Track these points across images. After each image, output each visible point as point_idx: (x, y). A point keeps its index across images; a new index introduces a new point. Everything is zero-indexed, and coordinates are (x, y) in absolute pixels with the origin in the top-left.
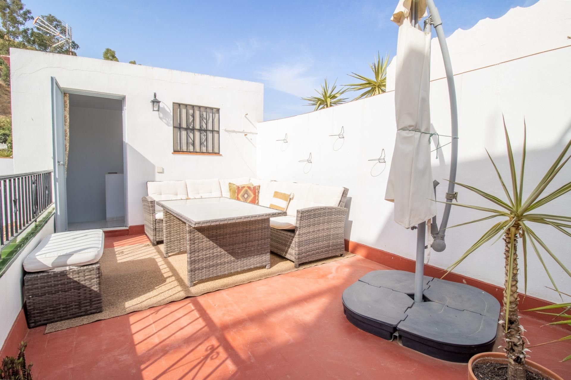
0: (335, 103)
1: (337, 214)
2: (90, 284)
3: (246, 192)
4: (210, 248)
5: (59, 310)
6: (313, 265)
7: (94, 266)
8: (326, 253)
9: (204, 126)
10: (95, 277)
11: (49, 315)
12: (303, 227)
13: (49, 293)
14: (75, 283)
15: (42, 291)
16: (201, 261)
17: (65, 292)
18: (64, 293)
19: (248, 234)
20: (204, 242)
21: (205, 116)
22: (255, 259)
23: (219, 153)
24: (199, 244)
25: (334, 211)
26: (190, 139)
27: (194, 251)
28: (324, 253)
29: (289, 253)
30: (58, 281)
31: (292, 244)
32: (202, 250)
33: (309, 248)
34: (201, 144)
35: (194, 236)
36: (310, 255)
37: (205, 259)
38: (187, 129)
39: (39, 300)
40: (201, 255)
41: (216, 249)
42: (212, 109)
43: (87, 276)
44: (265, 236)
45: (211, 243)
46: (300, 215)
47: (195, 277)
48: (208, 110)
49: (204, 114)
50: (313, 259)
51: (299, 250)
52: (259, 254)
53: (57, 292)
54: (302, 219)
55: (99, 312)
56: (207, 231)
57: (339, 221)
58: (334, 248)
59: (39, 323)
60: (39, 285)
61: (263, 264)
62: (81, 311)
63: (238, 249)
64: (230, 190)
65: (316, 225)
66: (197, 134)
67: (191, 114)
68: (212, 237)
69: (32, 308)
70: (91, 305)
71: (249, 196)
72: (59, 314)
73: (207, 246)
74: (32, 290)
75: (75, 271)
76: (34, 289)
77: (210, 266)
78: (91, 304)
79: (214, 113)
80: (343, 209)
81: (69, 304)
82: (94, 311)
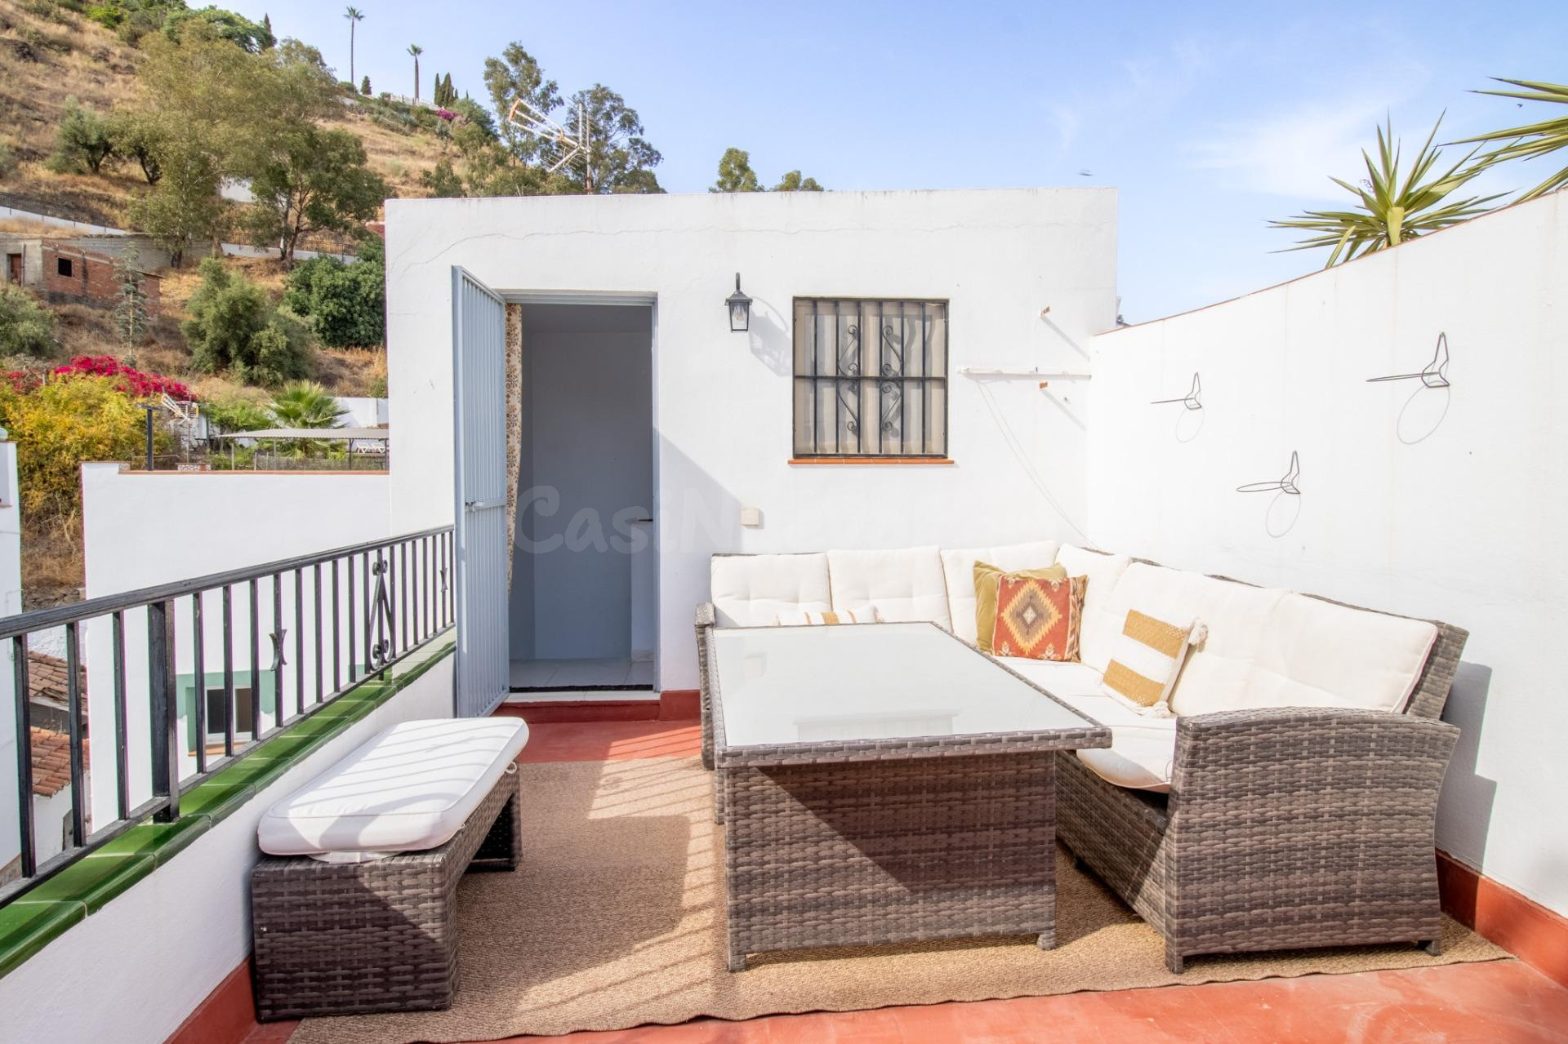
0: (1433, 224)
1: (1395, 752)
2: (414, 916)
3: (1031, 601)
4: (805, 838)
5: (331, 982)
6: (1257, 972)
7: (427, 860)
8: (1330, 923)
9: (895, 366)
10: (429, 894)
11: (308, 993)
12: (1203, 796)
13: (311, 926)
14: (376, 905)
15: (291, 916)
16: (772, 882)
17: (351, 928)
18: (348, 931)
19: (956, 800)
20: (782, 813)
21: (897, 331)
22: (989, 903)
23: (944, 457)
24: (766, 820)
25: (1374, 736)
26: (848, 413)
27: (749, 844)
28: (1318, 926)
29: (1145, 896)
30: (331, 892)
31: (1157, 860)
32: (777, 840)
33: (1236, 892)
34: (883, 427)
35: (747, 788)
36: (1242, 923)
37: (786, 876)
38: (837, 380)
39: (285, 942)
40: (772, 859)
41: (829, 843)
42: (921, 303)
43: (409, 887)
44: (1030, 812)
45: (811, 818)
46: (1188, 744)
47: (749, 938)
48: (911, 311)
49: (896, 323)
50: (1259, 942)
51: (1185, 897)
52: (1007, 886)
53: (328, 925)
54: (1201, 763)
55: (438, 1009)
56: (792, 773)
57: (1405, 785)
58: (1380, 907)
59: (284, 1011)
60: (286, 898)
61: (1024, 925)
62: (390, 995)
63: (914, 852)
64: (977, 589)
65: (1276, 794)
66: (871, 392)
67: (851, 330)
68: (815, 799)
69: (266, 962)
70: (416, 982)
71: (1040, 616)
72: (332, 993)
73: (795, 828)
74: (268, 909)
75: (375, 868)
76: (272, 907)
77: (805, 907)
78: (416, 978)
79: (931, 317)
80: (1434, 723)
81: (359, 968)
82: (423, 1002)
